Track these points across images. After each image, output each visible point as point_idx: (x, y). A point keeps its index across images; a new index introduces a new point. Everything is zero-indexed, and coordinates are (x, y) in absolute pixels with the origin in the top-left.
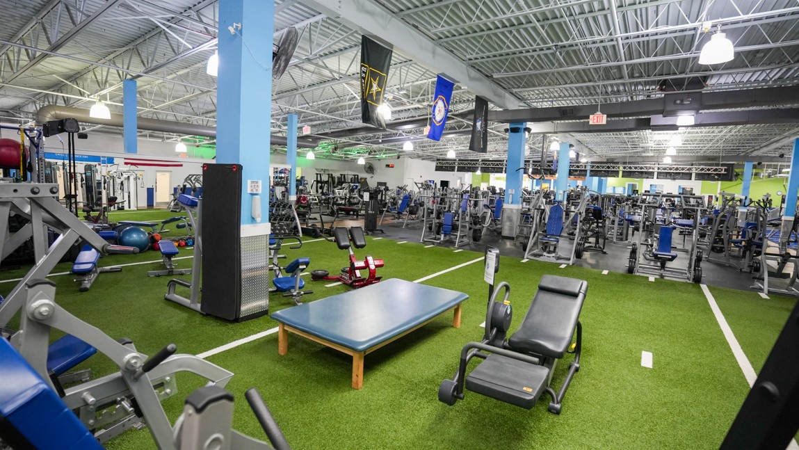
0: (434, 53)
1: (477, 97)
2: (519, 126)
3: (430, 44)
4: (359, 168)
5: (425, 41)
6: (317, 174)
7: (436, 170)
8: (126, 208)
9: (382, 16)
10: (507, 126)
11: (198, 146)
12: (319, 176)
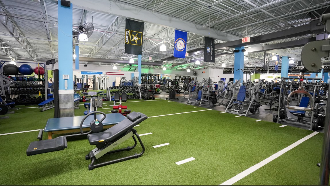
0: (170, 21)
1: (205, 37)
2: (239, 49)
3: (168, 17)
4: (189, 73)
5: (163, 16)
6: (175, 77)
7: (224, 73)
8: (103, 89)
9: (135, 10)
10: (234, 49)
11: (123, 67)
12: (176, 77)
